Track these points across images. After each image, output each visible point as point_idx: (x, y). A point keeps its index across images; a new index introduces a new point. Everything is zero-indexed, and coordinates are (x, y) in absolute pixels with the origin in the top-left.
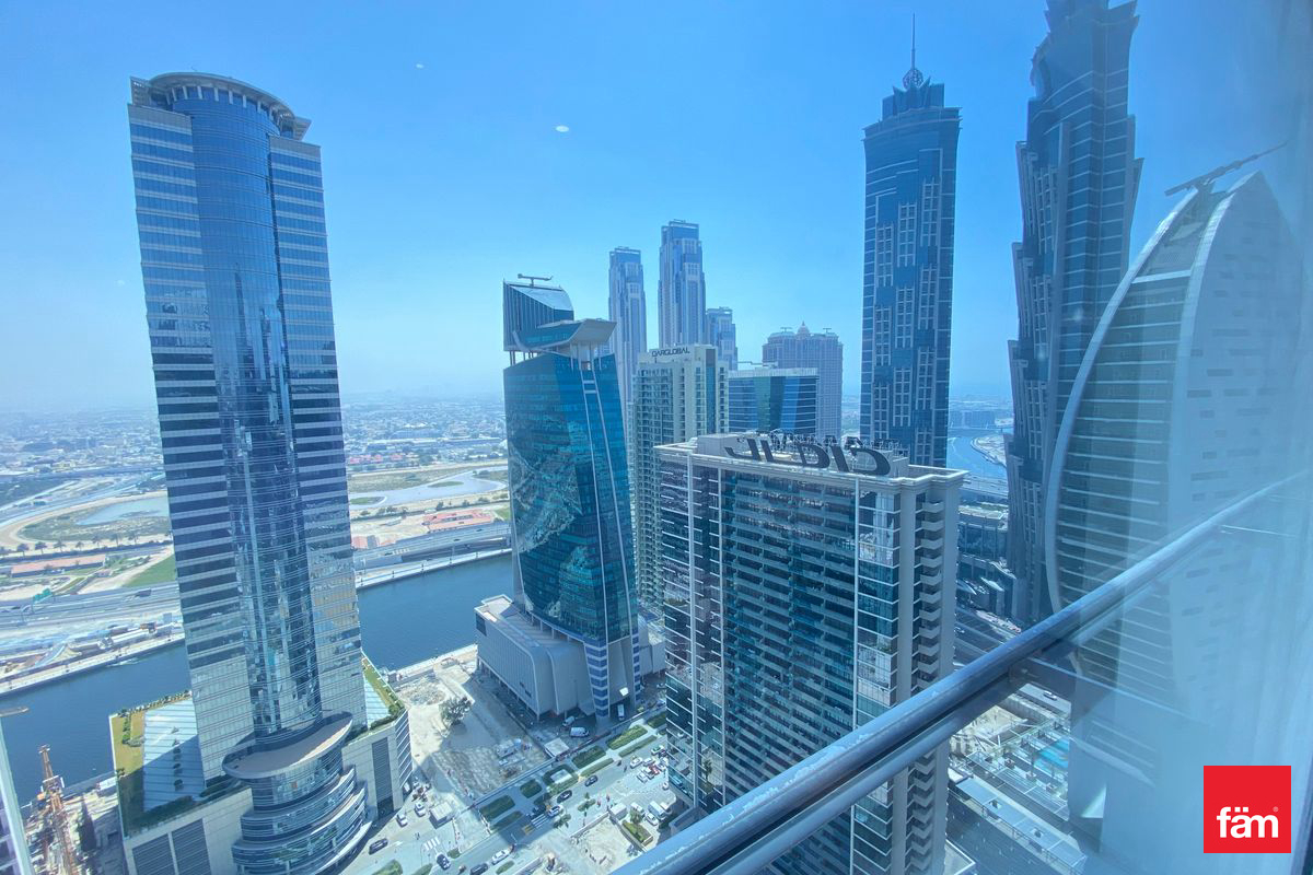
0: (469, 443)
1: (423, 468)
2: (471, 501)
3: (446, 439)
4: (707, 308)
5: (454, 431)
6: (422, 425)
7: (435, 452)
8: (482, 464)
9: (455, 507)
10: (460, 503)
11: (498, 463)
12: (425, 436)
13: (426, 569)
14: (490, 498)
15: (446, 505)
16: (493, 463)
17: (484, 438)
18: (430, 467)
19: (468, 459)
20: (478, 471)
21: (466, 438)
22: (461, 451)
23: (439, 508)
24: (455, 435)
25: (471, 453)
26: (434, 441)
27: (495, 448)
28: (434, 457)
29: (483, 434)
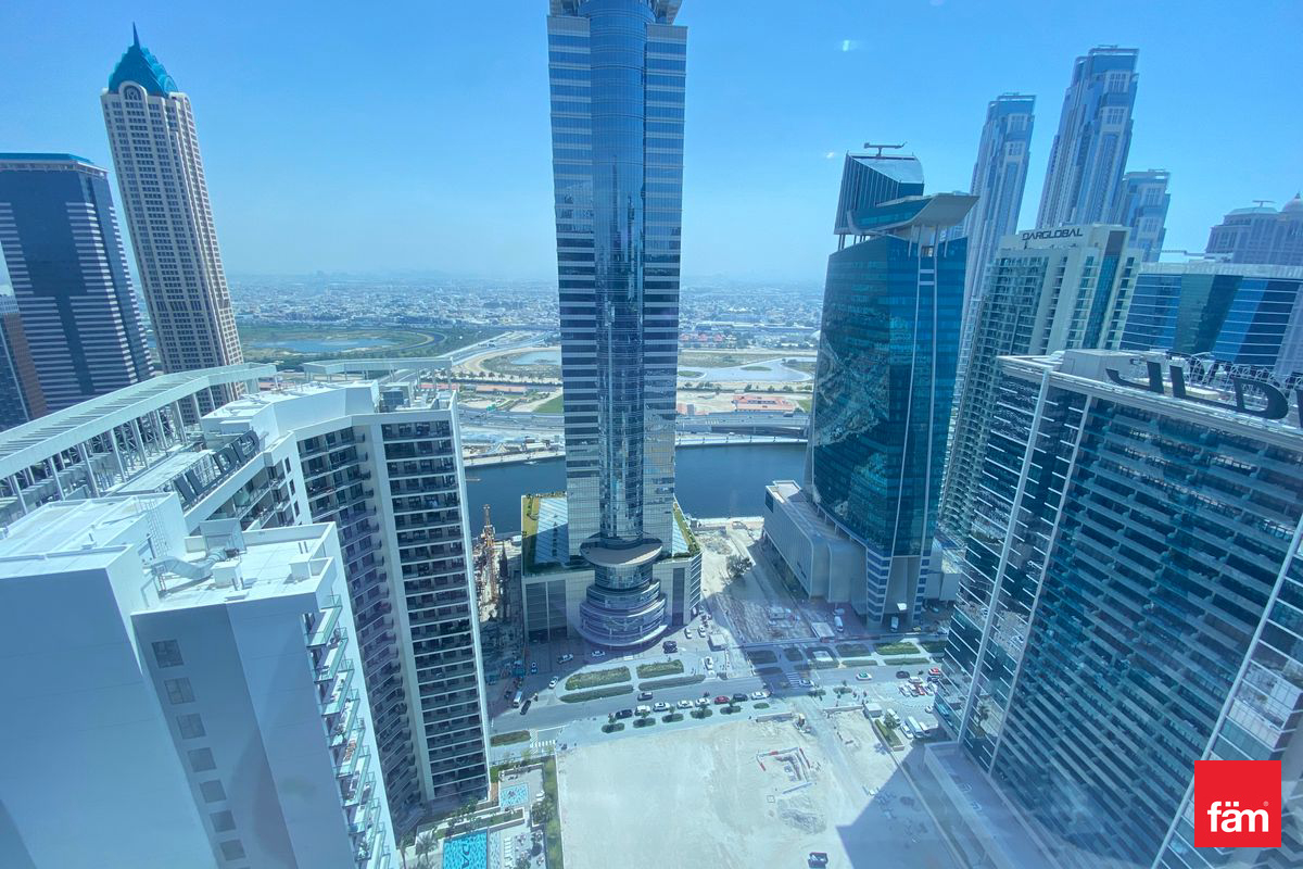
0: (783, 331)
1: (739, 351)
2: (777, 388)
3: (762, 325)
4: (1126, 171)
5: (772, 317)
6: (743, 309)
7: (751, 337)
8: (791, 353)
9: (762, 391)
10: (766, 388)
11: (808, 353)
12: (745, 320)
13: (730, 441)
14: (795, 388)
15: (753, 388)
16: (802, 353)
17: (798, 326)
18: (745, 351)
19: (780, 347)
20: (788, 359)
21: (781, 325)
22: (774, 338)
23: (748, 389)
24: (772, 321)
25: (783, 341)
26: (752, 325)
27: (807, 339)
28: (750, 342)
29: (798, 323)
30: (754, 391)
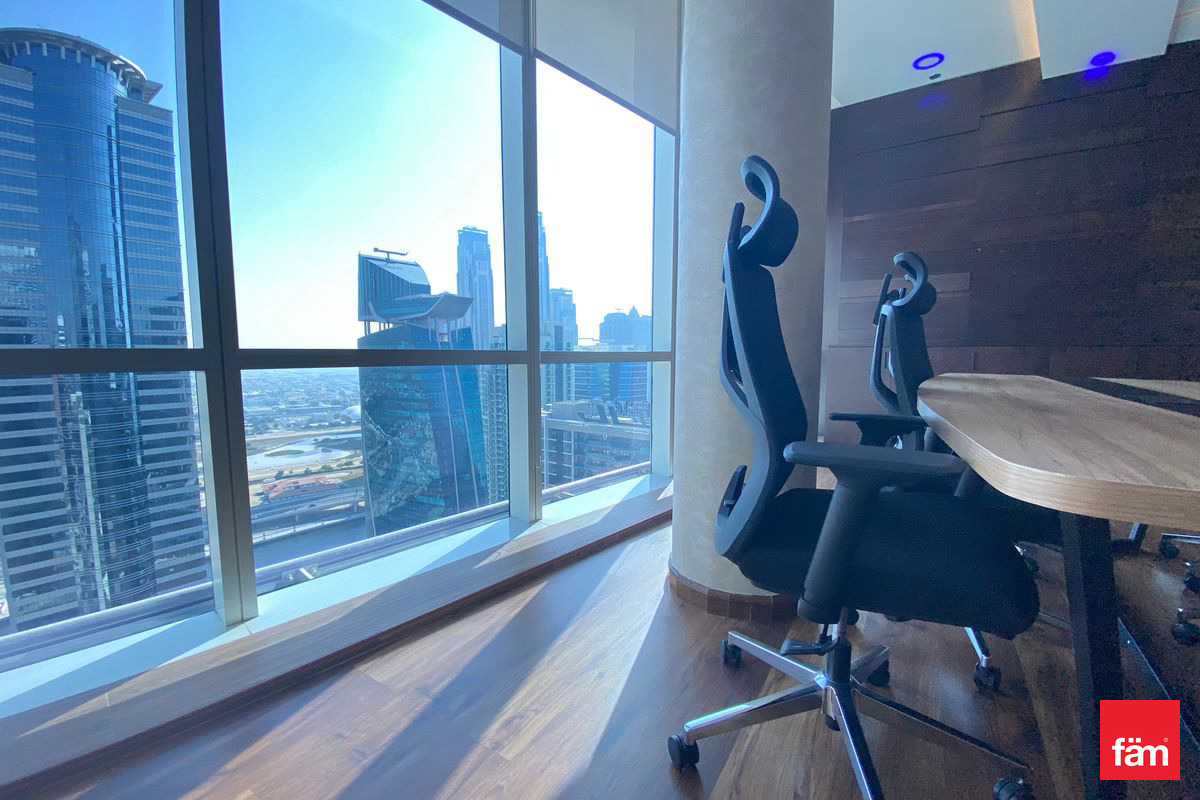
0: (309, 411)
1: (259, 437)
2: (313, 469)
3: (283, 407)
4: (551, 287)
5: (291, 399)
6: (256, 393)
7: (270, 421)
8: (323, 432)
9: (296, 476)
10: (301, 471)
11: (340, 431)
12: (259, 404)
13: (268, 538)
14: (334, 466)
15: (286, 473)
16: (335, 430)
17: (324, 405)
18: (266, 436)
19: (308, 428)
20: (320, 439)
21: (304, 406)
23: (279, 476)
24: (293, 403)
25: (312, 421)
26: (270, 409)
28: (271, 425)
29: (324, 402)
30: (288, 477)
